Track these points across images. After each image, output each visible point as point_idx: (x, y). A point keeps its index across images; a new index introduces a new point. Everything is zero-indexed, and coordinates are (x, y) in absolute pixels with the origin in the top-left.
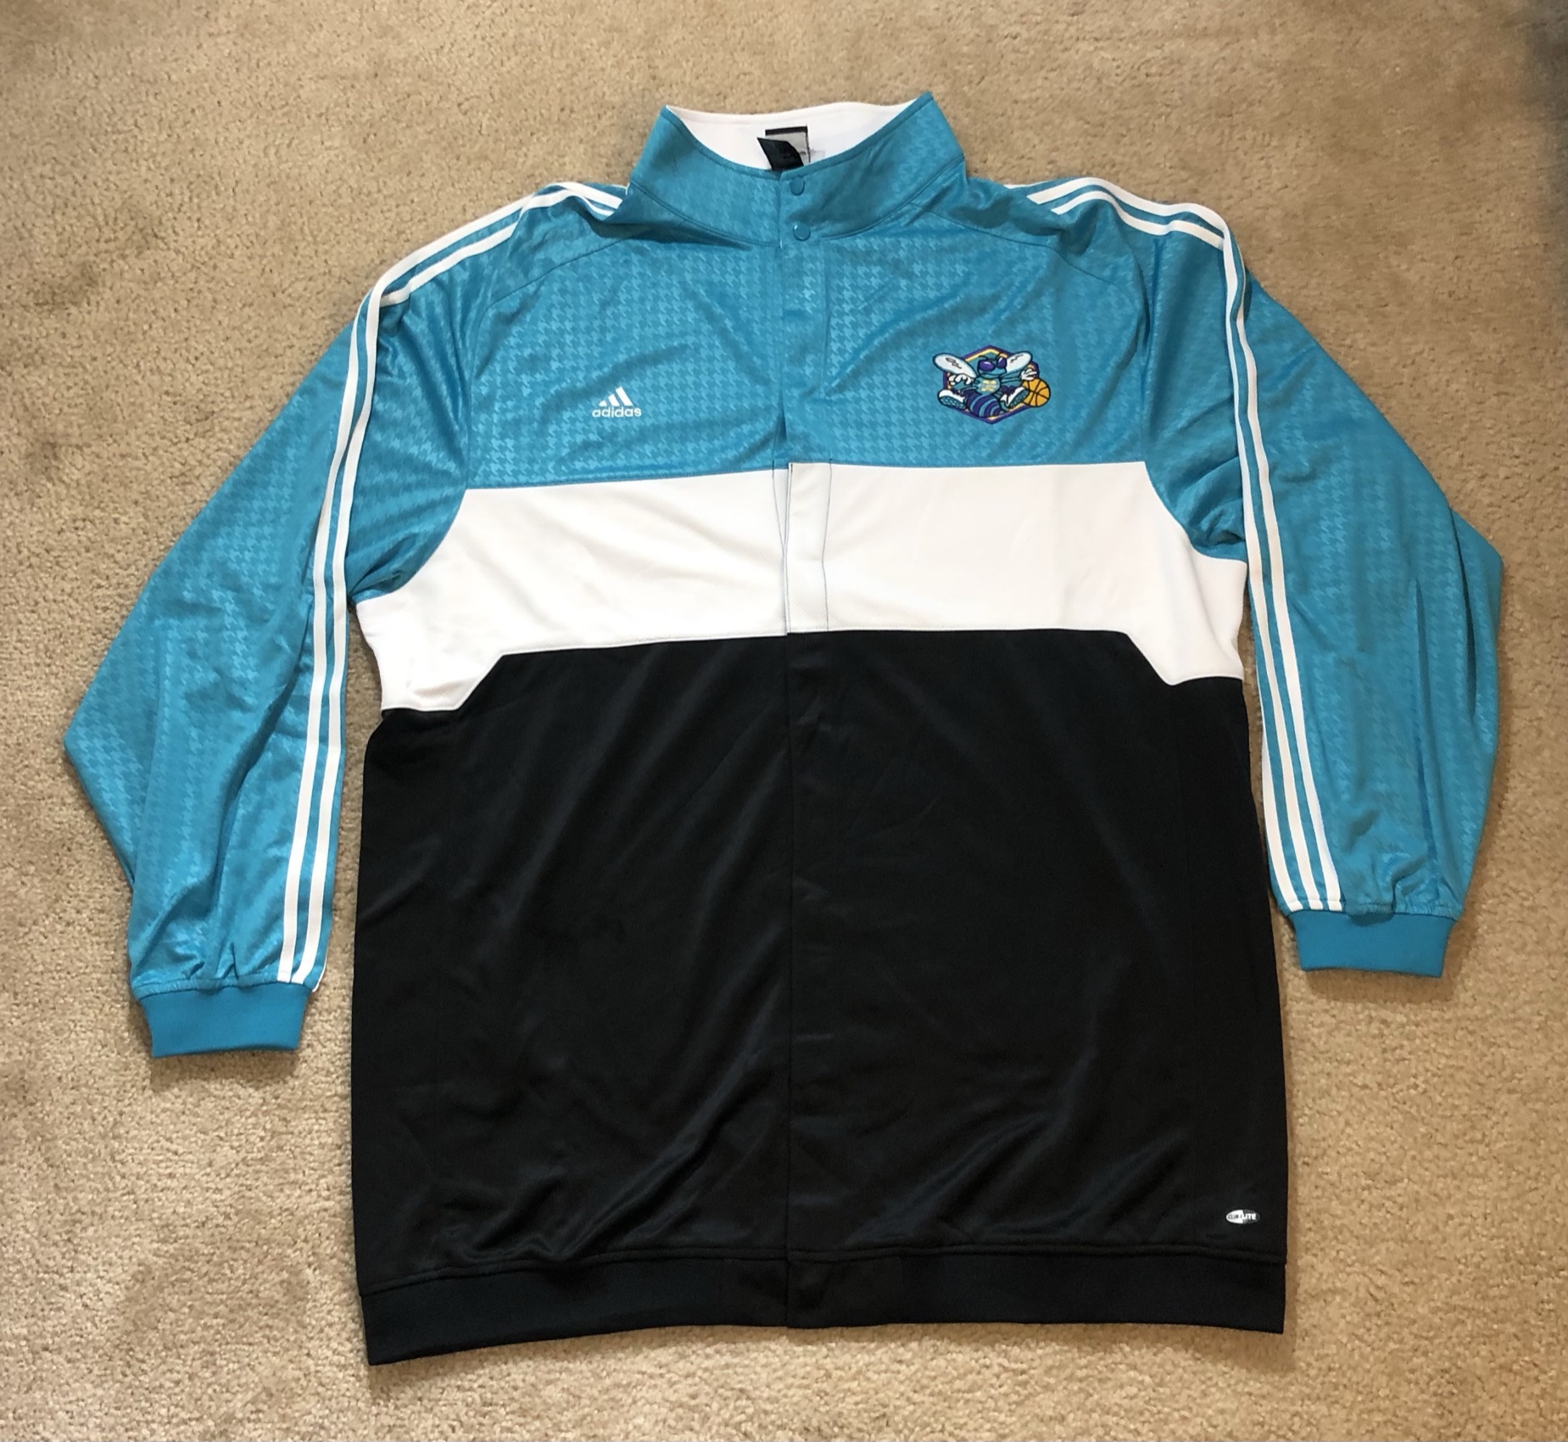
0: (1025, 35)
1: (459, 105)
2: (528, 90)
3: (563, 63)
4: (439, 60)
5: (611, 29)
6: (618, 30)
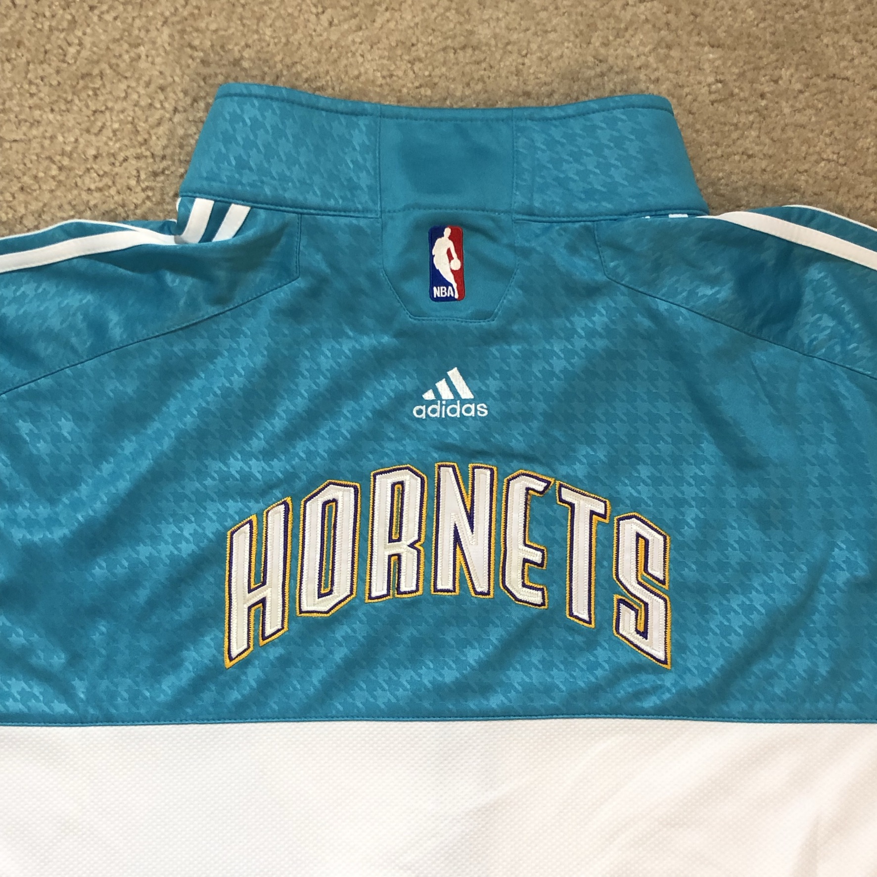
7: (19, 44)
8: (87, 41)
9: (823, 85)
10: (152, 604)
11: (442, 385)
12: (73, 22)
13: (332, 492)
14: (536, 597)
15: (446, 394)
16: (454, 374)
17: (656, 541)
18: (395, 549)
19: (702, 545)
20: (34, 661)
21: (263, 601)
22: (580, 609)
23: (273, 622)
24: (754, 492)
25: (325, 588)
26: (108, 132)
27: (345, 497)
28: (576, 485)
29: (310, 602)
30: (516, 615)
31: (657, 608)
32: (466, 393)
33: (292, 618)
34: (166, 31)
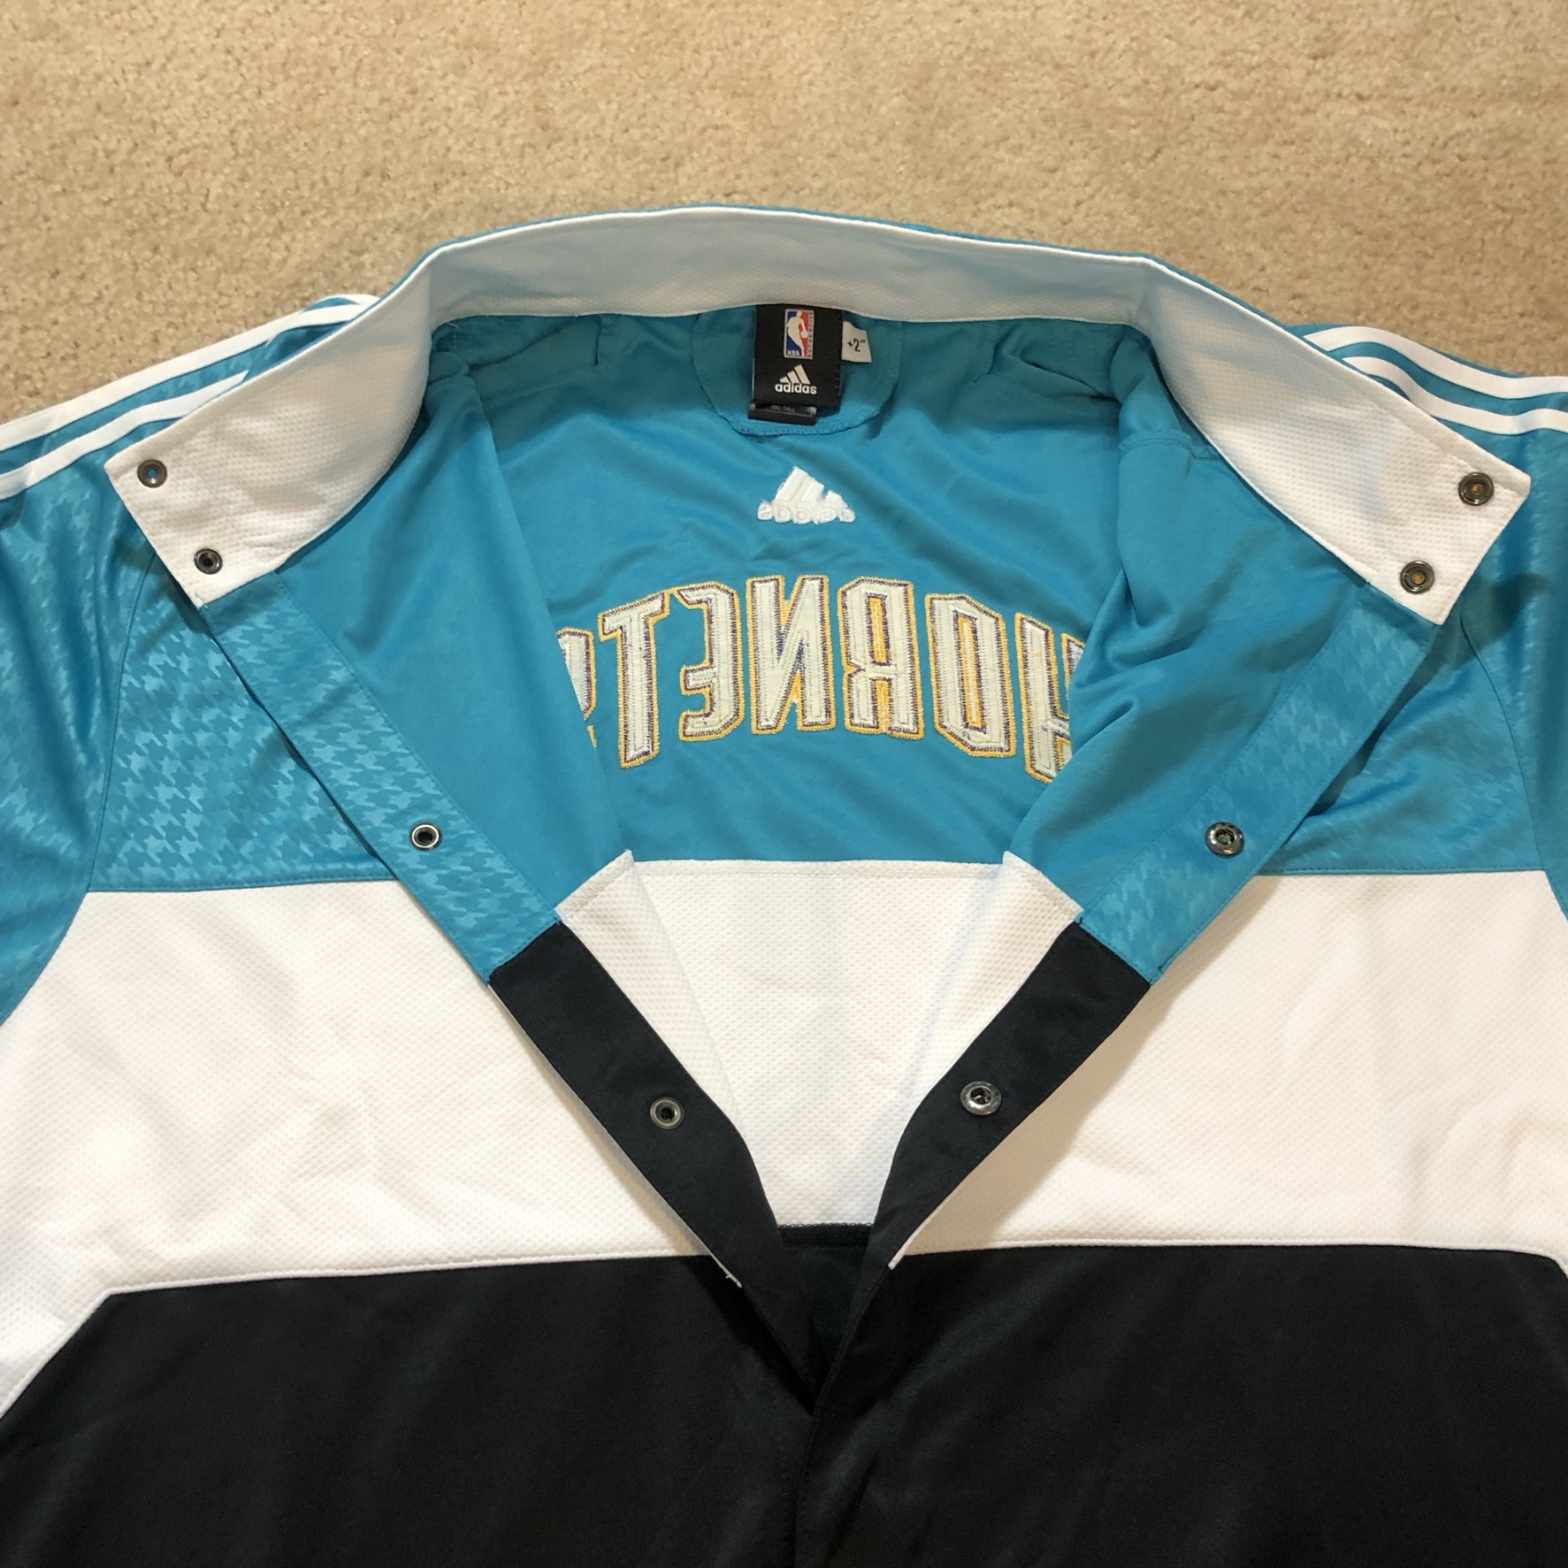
0: (1233, 85)
1: (170, 159)
2: (304, 136)
3: (375, 95)
4: (139, 82)
5: (468, 45)
6: (481, 46)
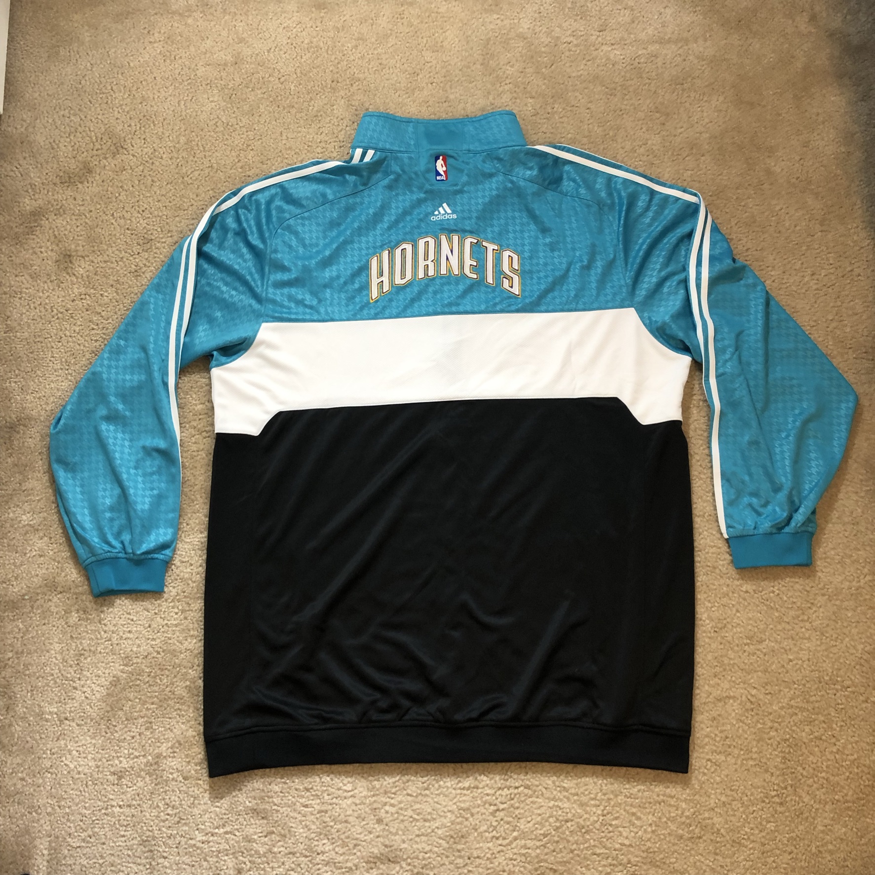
7: (293, 107)
8: (316, 105)
9: (570, 109)
10: (345, 283)
11: (441, 209)
12: (311, 99)
13: (404, 246)
14: (475, 276)
15: (442, 211)
16: (445, 205)
17: (515, 257)
18: (426, 263)
19: (531, 258)
20: (306, 302)
21: (382, 281)
22: (490, 280)
23: (386, 288)
24: (548, 240)
25: (403, 276)
26: (324, 134)
27: (408, 247)
28: (487, 240)
29: (398, 281)
30: (468, 282)
31: (516, 279)
32: (449, 211)
33: (392, 286)
34: (343, 100)
